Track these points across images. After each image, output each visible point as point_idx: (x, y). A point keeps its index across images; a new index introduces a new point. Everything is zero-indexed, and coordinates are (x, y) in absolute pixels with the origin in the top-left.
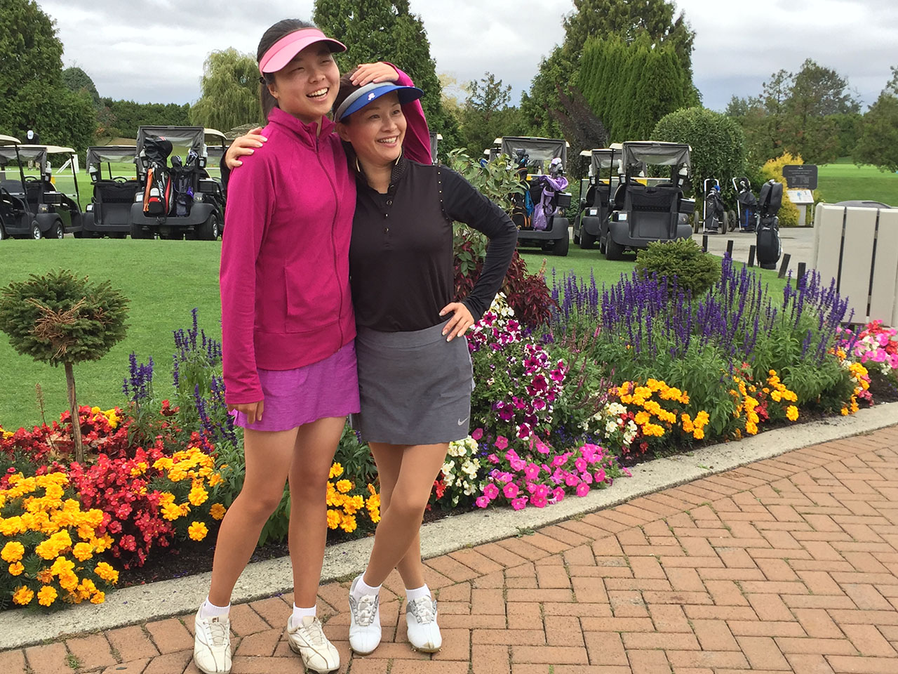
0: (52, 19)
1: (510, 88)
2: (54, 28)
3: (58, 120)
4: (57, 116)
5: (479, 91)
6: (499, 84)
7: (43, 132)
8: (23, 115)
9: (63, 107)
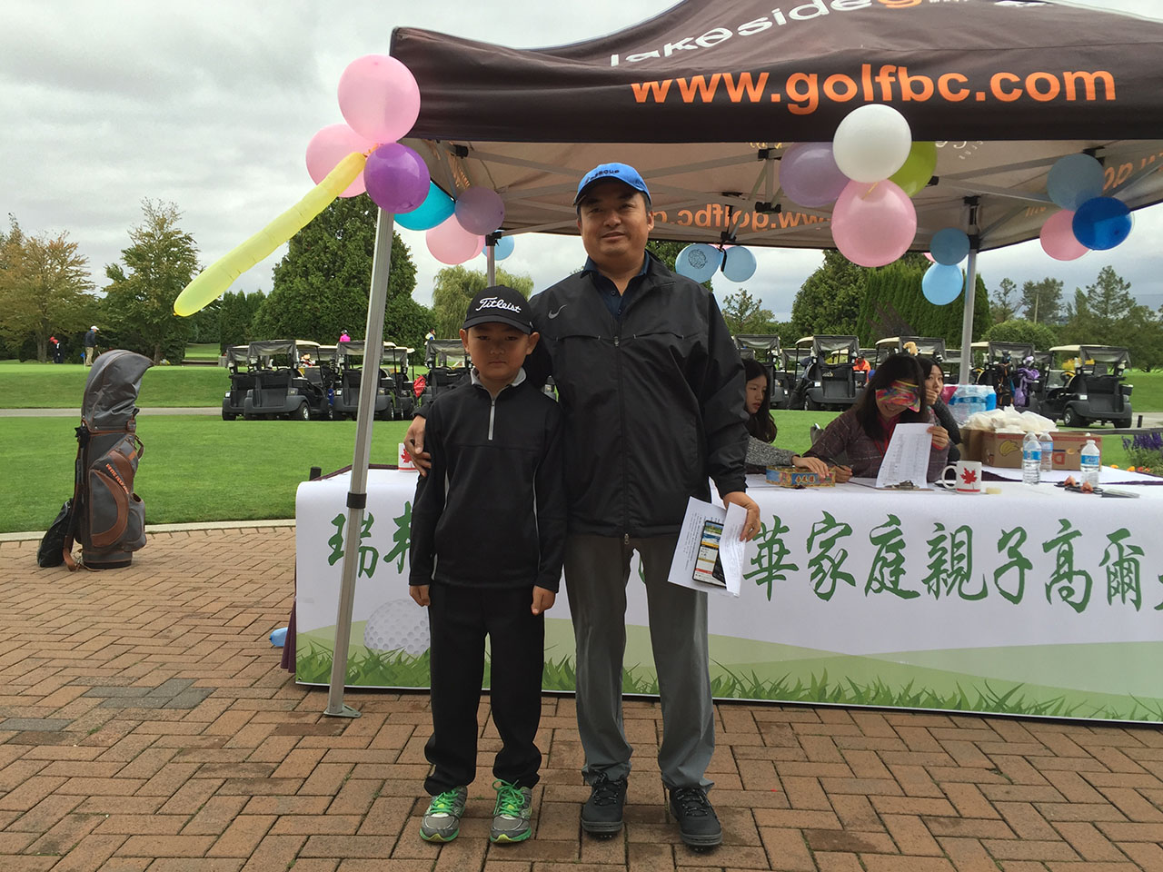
0: (407, 247)
1: (761, 301)
2: (408, 254)
3: (416, 327)
4: (416, 324)
5: (733, 303)
6: (750, 298)
7: (405, 337)
8: (393, 324)
9: (420, 317)
